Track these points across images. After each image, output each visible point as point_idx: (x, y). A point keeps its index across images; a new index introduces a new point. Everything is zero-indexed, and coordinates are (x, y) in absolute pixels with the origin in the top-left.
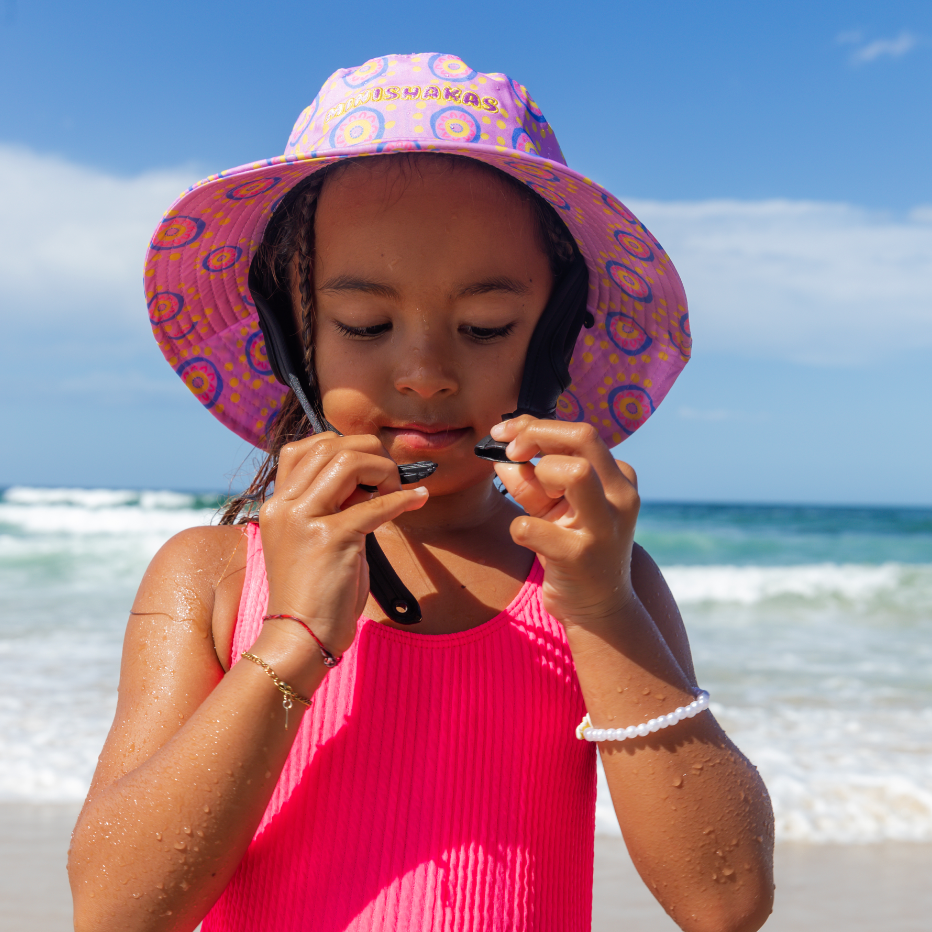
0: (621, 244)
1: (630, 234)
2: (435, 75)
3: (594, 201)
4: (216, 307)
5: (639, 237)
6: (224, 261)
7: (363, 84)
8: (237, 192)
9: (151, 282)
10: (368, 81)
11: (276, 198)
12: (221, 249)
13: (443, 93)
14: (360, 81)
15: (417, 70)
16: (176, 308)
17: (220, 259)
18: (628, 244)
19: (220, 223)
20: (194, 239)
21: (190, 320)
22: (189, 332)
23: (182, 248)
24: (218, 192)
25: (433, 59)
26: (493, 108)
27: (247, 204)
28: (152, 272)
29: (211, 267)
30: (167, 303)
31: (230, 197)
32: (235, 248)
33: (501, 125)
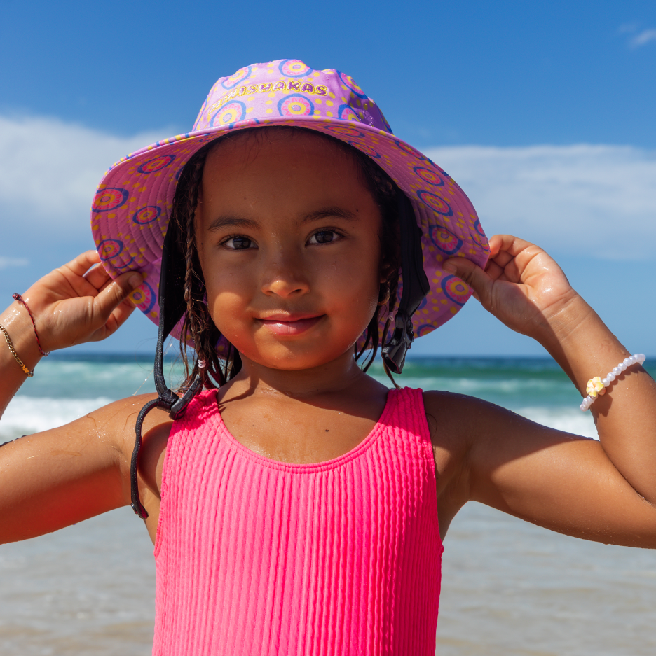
0: (421, 177)
1: (423, 168)
2: (283, 74)
3: (393, 147)
4: (147, 247)
5: (429, 169)
6: (149, 217)
7: (234, 85)
8: (145, 168)
9: (97, 234)
10: (237, 83)
11: (177, 169)
12: (145, 208)
13: (288, 85)
14: (232, 84)
15: (271, 72)
16: (118, 249)
17: (146, 215)
18: (424, 176)
19: (140, 191)
20: (123, 203)
21: (129, 256)
22: (129, 264)
23: (115, 210)
24: (130, 169)
25: (283, 63)
26: (324, 93)
27: (156, 175)
28: (96, 227)
29: (140, 221)
30: (111, 246)
31: (141, 171)
32: (155, 207)
33: (330, 103)
